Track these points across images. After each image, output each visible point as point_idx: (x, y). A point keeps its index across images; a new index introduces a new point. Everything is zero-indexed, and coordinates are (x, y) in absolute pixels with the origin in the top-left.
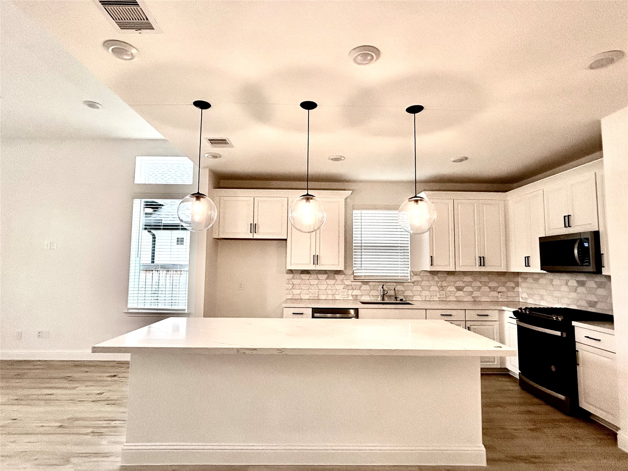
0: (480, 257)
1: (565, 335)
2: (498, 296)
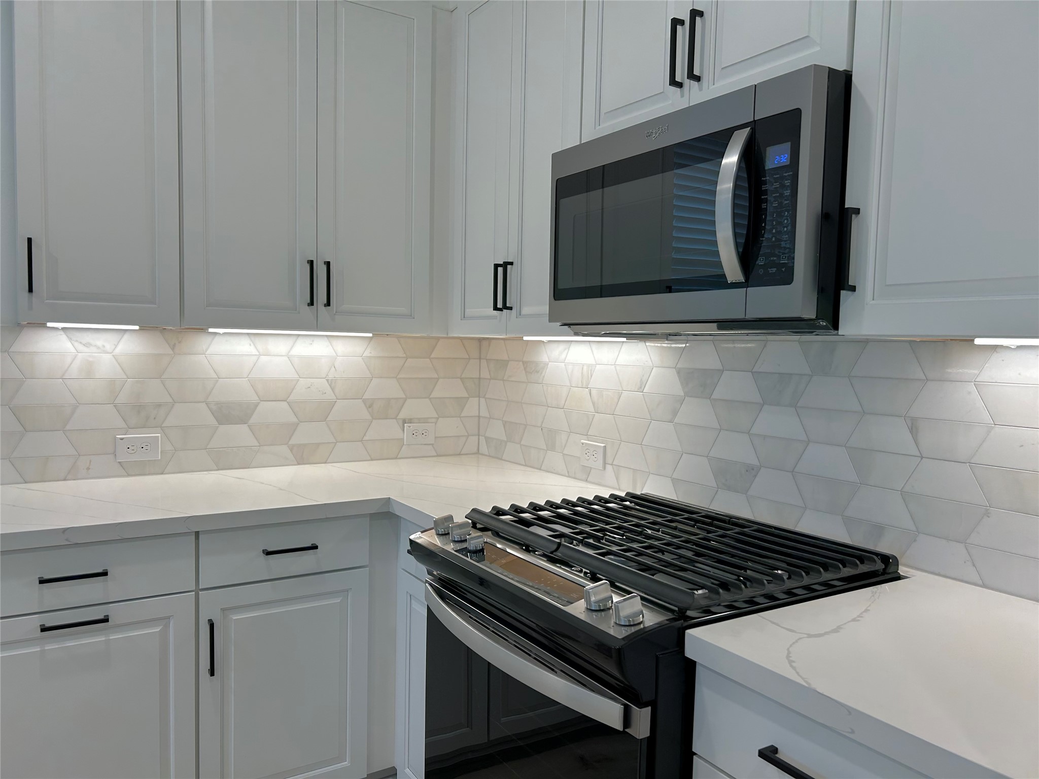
0: (311, 263)
1: (641, 727)
2: (403, 439)
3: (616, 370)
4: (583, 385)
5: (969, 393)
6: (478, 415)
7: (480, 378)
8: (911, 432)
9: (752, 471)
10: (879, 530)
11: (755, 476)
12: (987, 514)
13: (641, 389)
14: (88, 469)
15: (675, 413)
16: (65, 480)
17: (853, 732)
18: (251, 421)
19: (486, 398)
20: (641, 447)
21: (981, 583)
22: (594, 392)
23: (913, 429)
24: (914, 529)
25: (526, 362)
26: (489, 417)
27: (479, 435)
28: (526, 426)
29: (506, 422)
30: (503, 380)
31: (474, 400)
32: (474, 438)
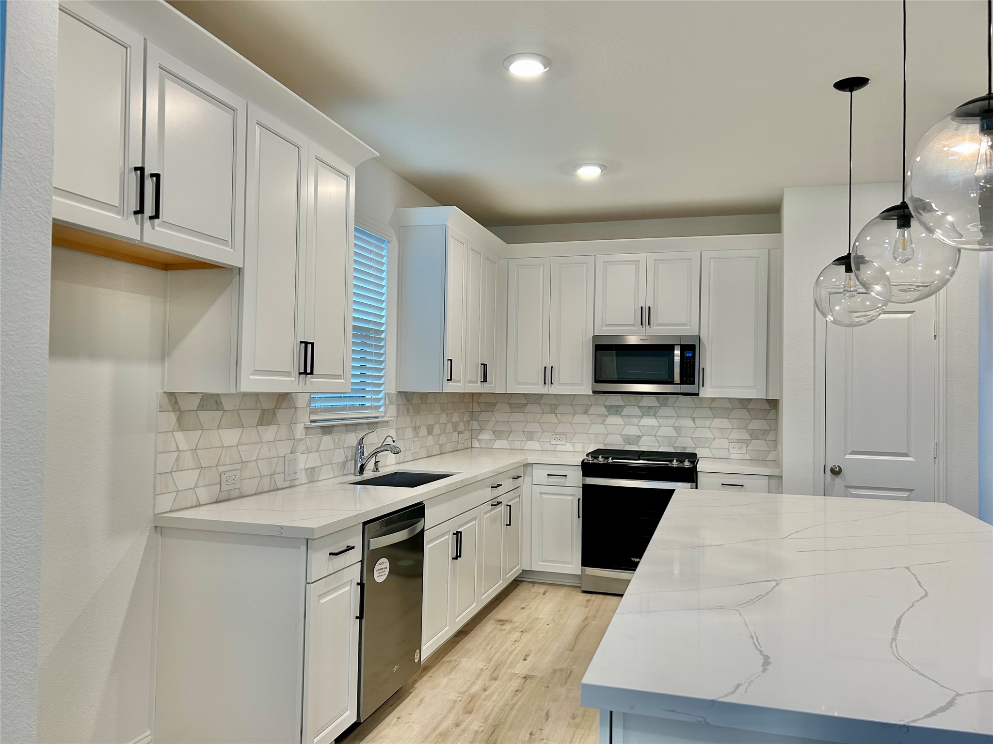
2: (459, 441)
3: (572, 406)
4: (551, 412)
6: (471, 429)
7: (472, 411)
9: (639, 437)
11: (641, 439)
12: (714, 440)
13: (586, 412)
14: (407, 457)
15: (604, 421)
16: (403, 463)
18: (433, 434)
19: (477, 421)
20: (587, 434)
21: (713, 457)
22: (558, 415)
24: (695, 447)
25: (510, 403)
26: (480, 429)
27: (472, 438)
28: (512, 431)
29: (495, 431)
30: (492, 412)
31: (471, 421)
32: (471, 440)
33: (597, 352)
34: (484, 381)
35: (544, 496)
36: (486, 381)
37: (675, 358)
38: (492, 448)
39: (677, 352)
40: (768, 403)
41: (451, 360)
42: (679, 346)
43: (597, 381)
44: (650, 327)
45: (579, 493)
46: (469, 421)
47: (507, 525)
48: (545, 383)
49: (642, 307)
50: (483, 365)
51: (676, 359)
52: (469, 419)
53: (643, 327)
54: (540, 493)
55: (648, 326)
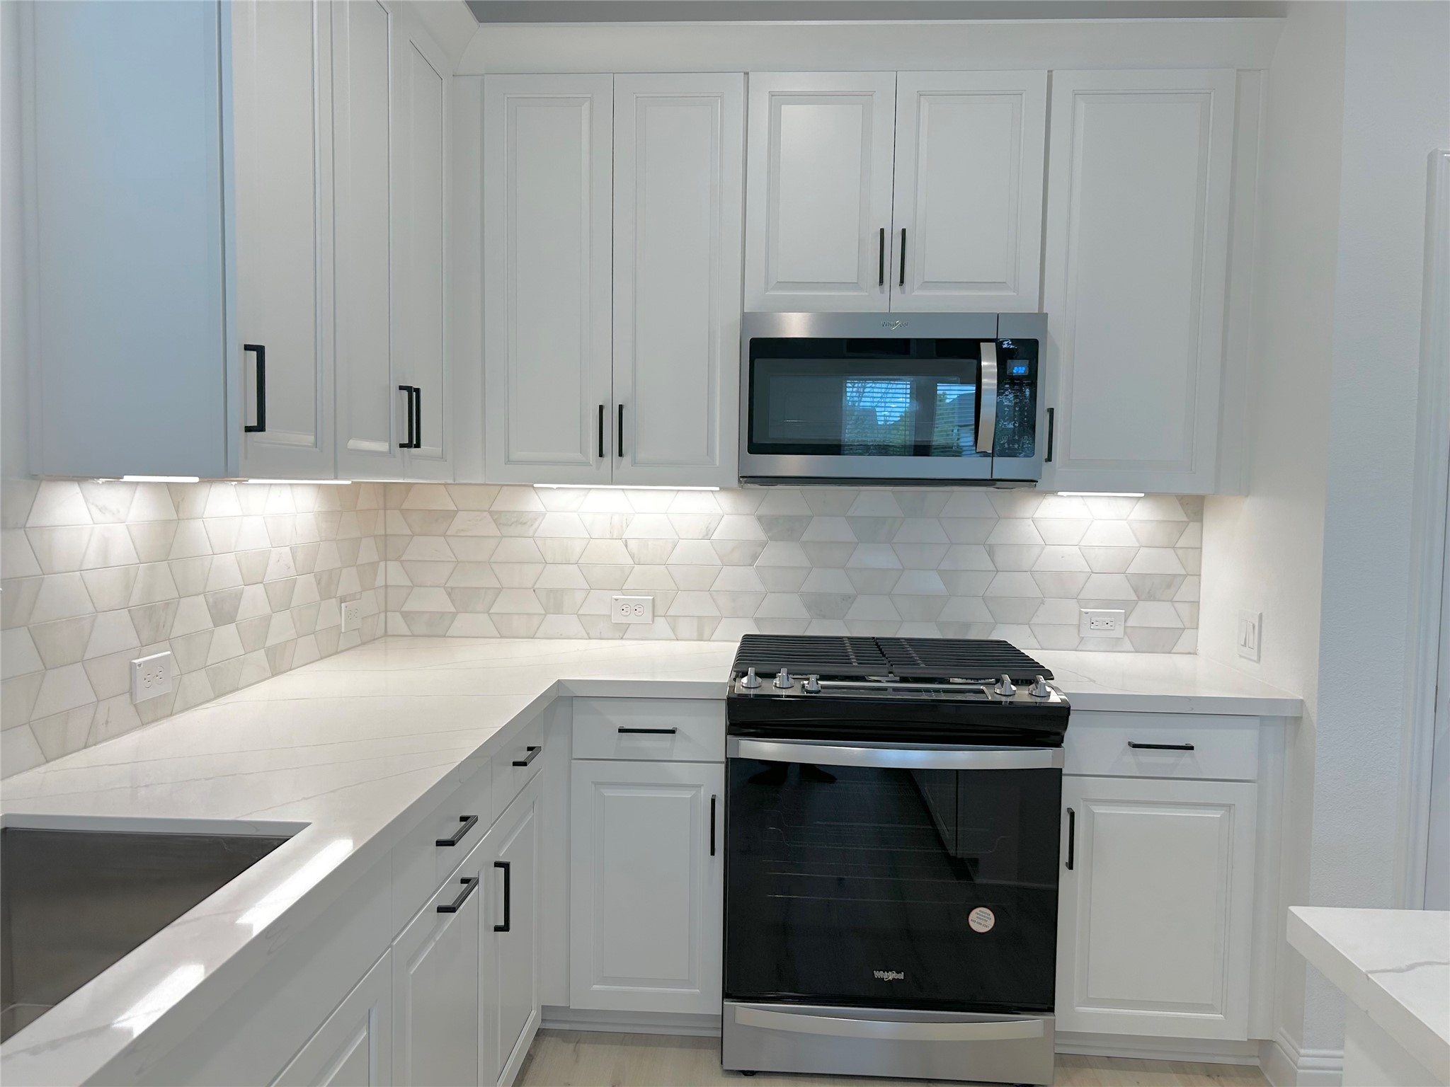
2: (341, 625)
3: (669, 519)
4: (612, 536)
5: (1029, 525)
6: (384, 584)
7: (386, 535)
8: (989, 555)
9: (848, 599)
10: (967, 626)
11: (852, 603)
12: (1043, 602)
13: (707, 535)
14: (107, 722)
15: (755, 557)
16: (85, 747)
17: (1192, 709)
18: (238, 618)
19: (401, 562)
20: (710, 594)
21: (1040, 648)
22: (632, 544)
23: (991, 553)
24: (993, 621)
25: (497, 512)
26: (410, 584)
27: (386, 611)
28: (500, 590)
29: (452, 588)
30: (445, 536)
31: (382, 564)
32: (382, 615)
33: (757, 361)
34: (409, 445)
35: (609, 793)
36: (418, 446)
37: (983, 380)
38: (444, 636)
39: (989, 364)
40: (1181, 504)
41: (260, 350)
42: (994, 344)
43: (755, 447)
44: (903, 292)
45: (714, 782)
46: (374, 565)
47: (497, 929)
48: (601, 455)
49: (882, 231)
50: (405, 393)
51: (987, 384)
52: (376, 558)
53: (882, 292)
54: (596, 784)
55: (896, 289)
